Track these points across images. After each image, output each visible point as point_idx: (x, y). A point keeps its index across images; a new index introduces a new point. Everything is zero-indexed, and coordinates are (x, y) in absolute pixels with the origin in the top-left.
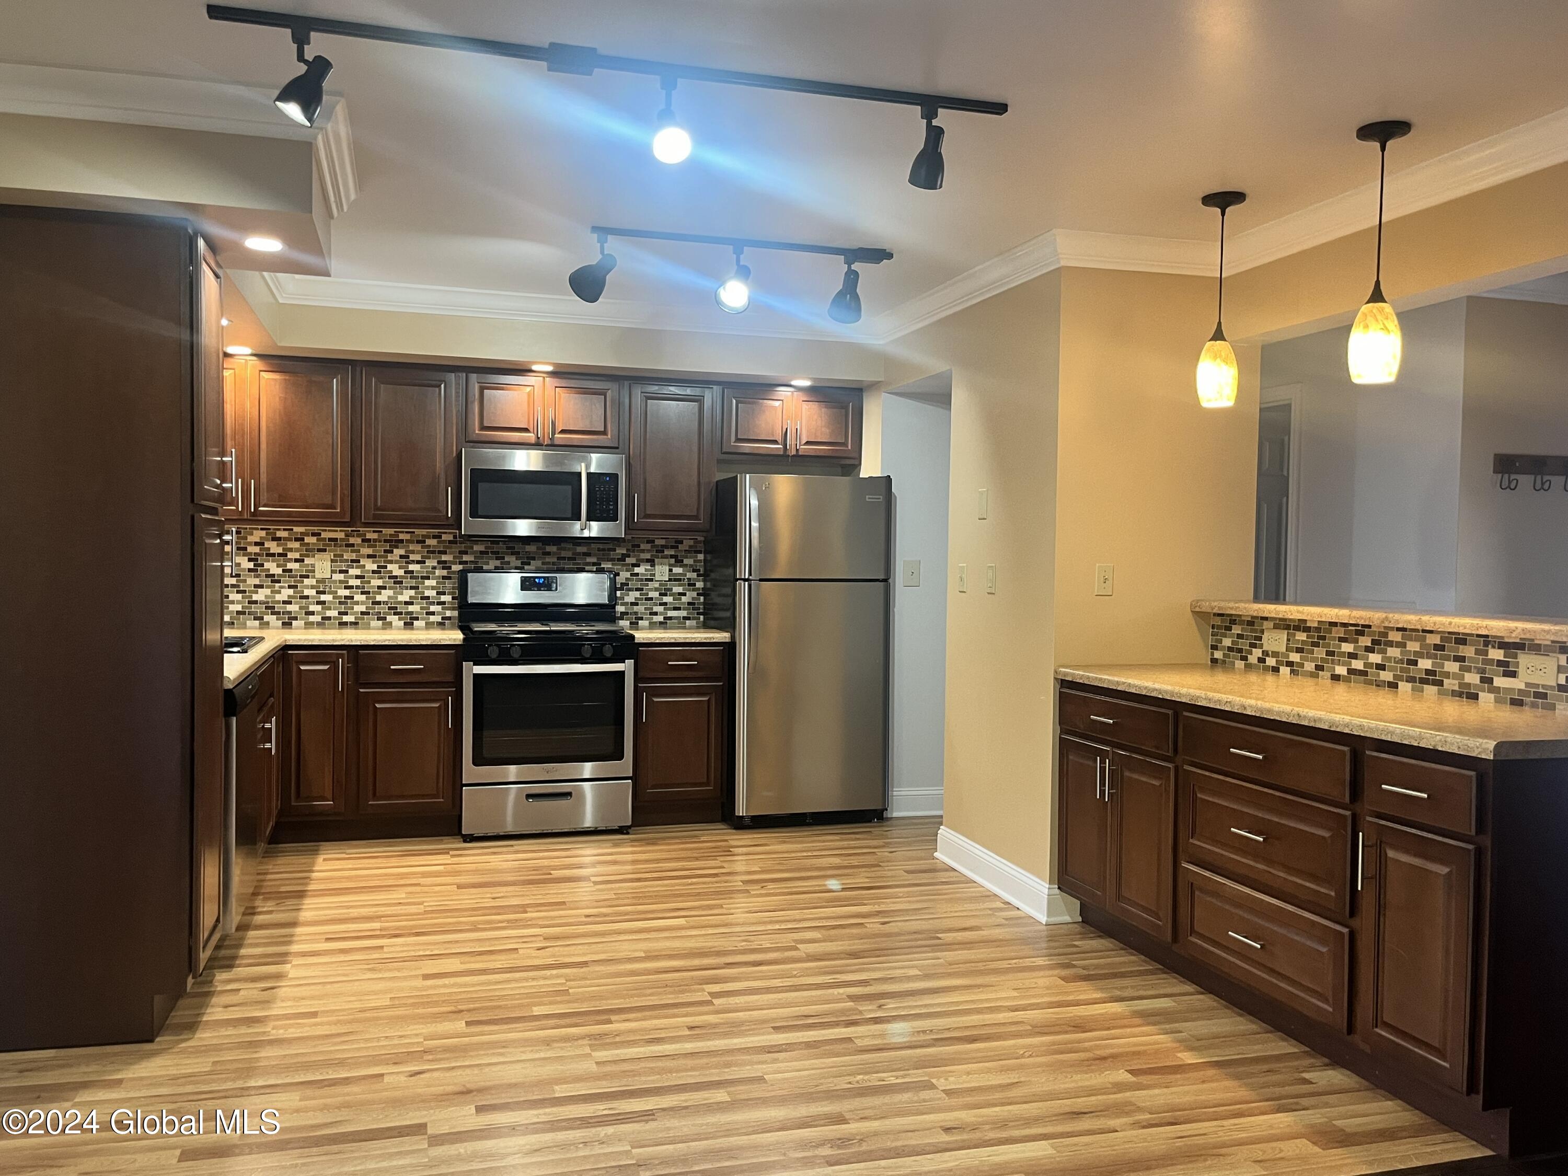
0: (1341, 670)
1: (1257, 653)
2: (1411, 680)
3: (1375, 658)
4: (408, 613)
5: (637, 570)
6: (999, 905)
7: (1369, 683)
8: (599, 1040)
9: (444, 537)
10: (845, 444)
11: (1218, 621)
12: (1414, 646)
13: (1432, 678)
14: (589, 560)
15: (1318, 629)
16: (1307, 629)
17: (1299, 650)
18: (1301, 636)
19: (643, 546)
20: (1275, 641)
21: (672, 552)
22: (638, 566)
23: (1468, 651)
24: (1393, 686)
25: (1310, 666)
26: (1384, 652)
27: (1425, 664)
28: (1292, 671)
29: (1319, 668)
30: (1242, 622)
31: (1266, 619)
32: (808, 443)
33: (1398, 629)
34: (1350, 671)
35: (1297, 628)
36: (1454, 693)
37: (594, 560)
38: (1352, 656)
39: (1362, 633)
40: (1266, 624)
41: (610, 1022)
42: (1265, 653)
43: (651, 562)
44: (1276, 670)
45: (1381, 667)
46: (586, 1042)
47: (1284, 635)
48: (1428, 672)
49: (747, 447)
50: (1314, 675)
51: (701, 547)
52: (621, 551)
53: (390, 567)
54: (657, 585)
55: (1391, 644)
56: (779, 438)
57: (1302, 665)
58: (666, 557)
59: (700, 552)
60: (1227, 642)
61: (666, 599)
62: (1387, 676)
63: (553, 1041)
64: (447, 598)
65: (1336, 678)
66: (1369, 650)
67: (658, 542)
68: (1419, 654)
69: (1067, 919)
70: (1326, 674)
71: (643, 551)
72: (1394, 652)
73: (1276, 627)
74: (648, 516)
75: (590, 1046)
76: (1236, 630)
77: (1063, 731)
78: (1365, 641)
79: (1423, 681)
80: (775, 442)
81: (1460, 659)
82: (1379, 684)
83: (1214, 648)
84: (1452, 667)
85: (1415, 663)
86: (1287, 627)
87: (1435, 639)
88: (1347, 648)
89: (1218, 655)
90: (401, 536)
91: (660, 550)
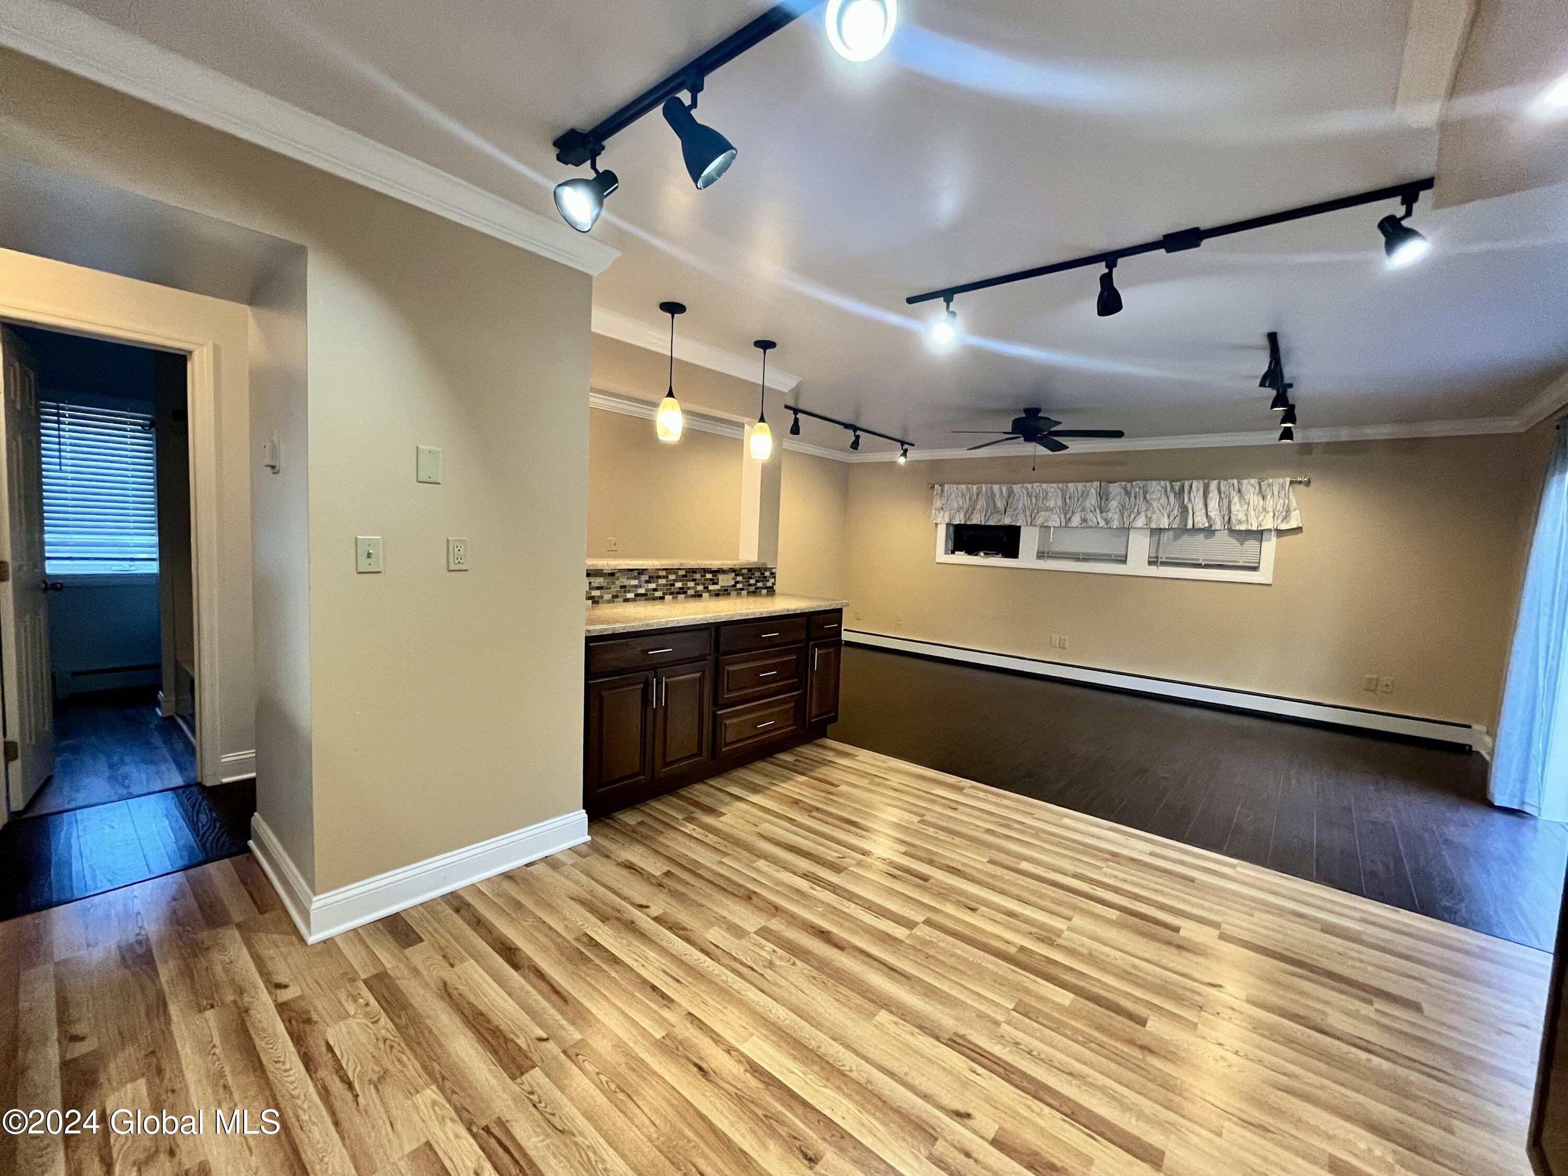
0: (630, 595)
2: (672, 593)
3: (652, 586)
7: (646, 600)
8: (1048, 937)
12: (672, 577)
13: (682, 591)
23: (698, 576)
24: (662, 598)
25: (607, 597)
27: (679, 585)
33: (664, 569)
34: (636, 595)
36: (692, 596)
41: (1023, 949)
45: (655, 590)
46: (1059, 941)
48: (680, 588)
50: (609, 602)
55: (660, 577)
57: (602, 597)
63: (1082, 955)
66: (647, 582)
68: (675, 581)
70: (621, 599)
75: (1059, 936)
77: (590, 678)
78: (645, 577)
79: (678, 593)
81: (694, 580)
82: (654, 599)
84: (691, 584)
85: (673, 585)
87: (683, 573)
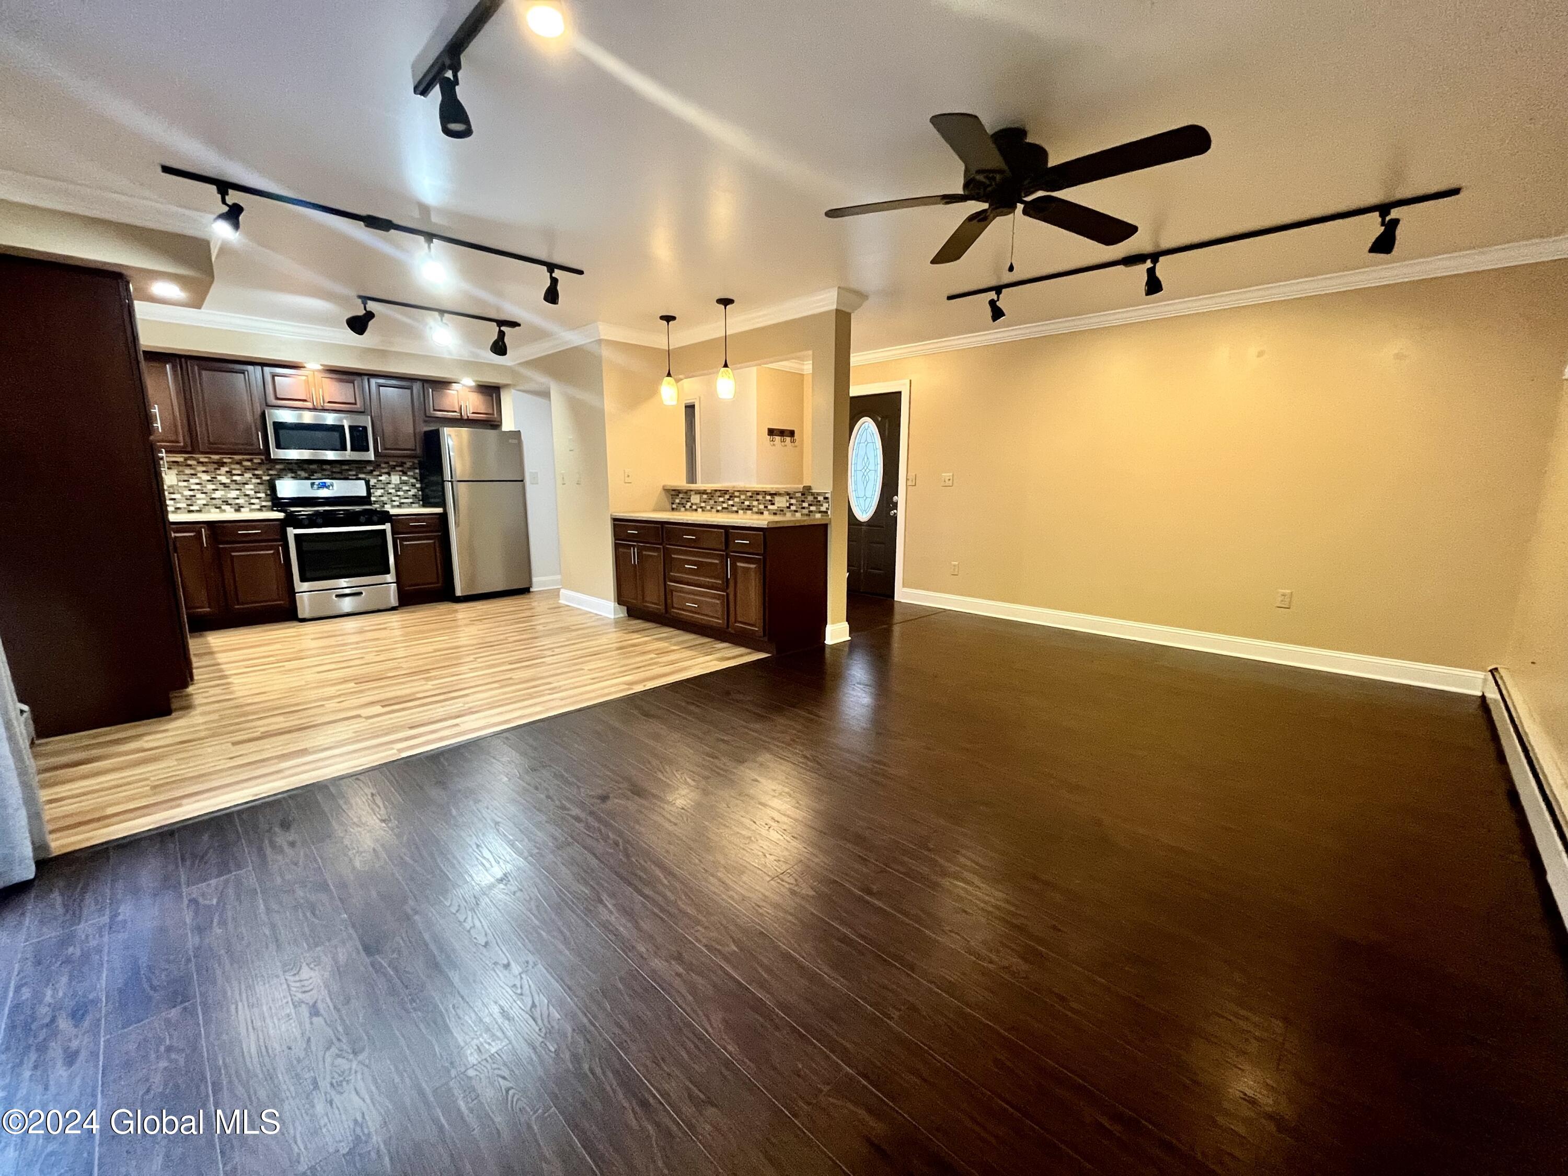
0: (719, 508)
1: (689, 504)
3: (731, 502)
4: (237, 504)
5: (380, 478)
6: (592, 615)
9: (255, 461)
10: (493, 414)
11: (673, 493)
12: (743, 497)
13: (749, 508)
14: (350, 473)
15: (711, 493)
16: (707, 494)
17: (704, 502)
18: (705, 496)
19: (383, 465)
20: (695, 499)
21: (400, 469)
22: (381, 476)
23: (760, 497)
24: (737, 512)
25: (708, 508)
26: (733, 500)
27: (747, 503)
28: (703, 510)
29: (712, 508)
30: (683, 493)
31: (691, 490)
32: (473, 413)
35: (703, 493)
37: (354, 473)
38: (723, 502)
39: (726, 494)
40: (692, 493)
42: (692, 504)
43: (389, 474)
44: (696, 510)
45: (732, 505)
47: (698, 496)
48: (748, 505)
49: (439, 414)
50: (710, 511)
51: (417, 466)
52: (370, 468)
53: (219, 478)
54: (393, 486)
55: (736, 497)
56: (457, 410)
57: (706, 506)
58: (397, 471)
59: (416, 468)
60: (677, 501)
61: (399, 493)
62: (735, 509)
64: (262, 495)
65: (718, 511)
66: (729, 499)
67: (391, 463)
68: (745, 500)
69: (622, 615)
71: (384, 468)
72: (737, 500)
73: (696, 493)
74: (386, 449)
76: (681, 496)
77: (615, 540)
79: (746, 509)
80: (455, 412)
81: (758, 500)
82: (733, 512)
83: (673, 504)
84: (755, 503)
85: (743, 503)
86: (700, 493)
87: (749, 494)
88: (721, 499)
89: (674, 506)
90: (225, 460)
91: (393, 468)
